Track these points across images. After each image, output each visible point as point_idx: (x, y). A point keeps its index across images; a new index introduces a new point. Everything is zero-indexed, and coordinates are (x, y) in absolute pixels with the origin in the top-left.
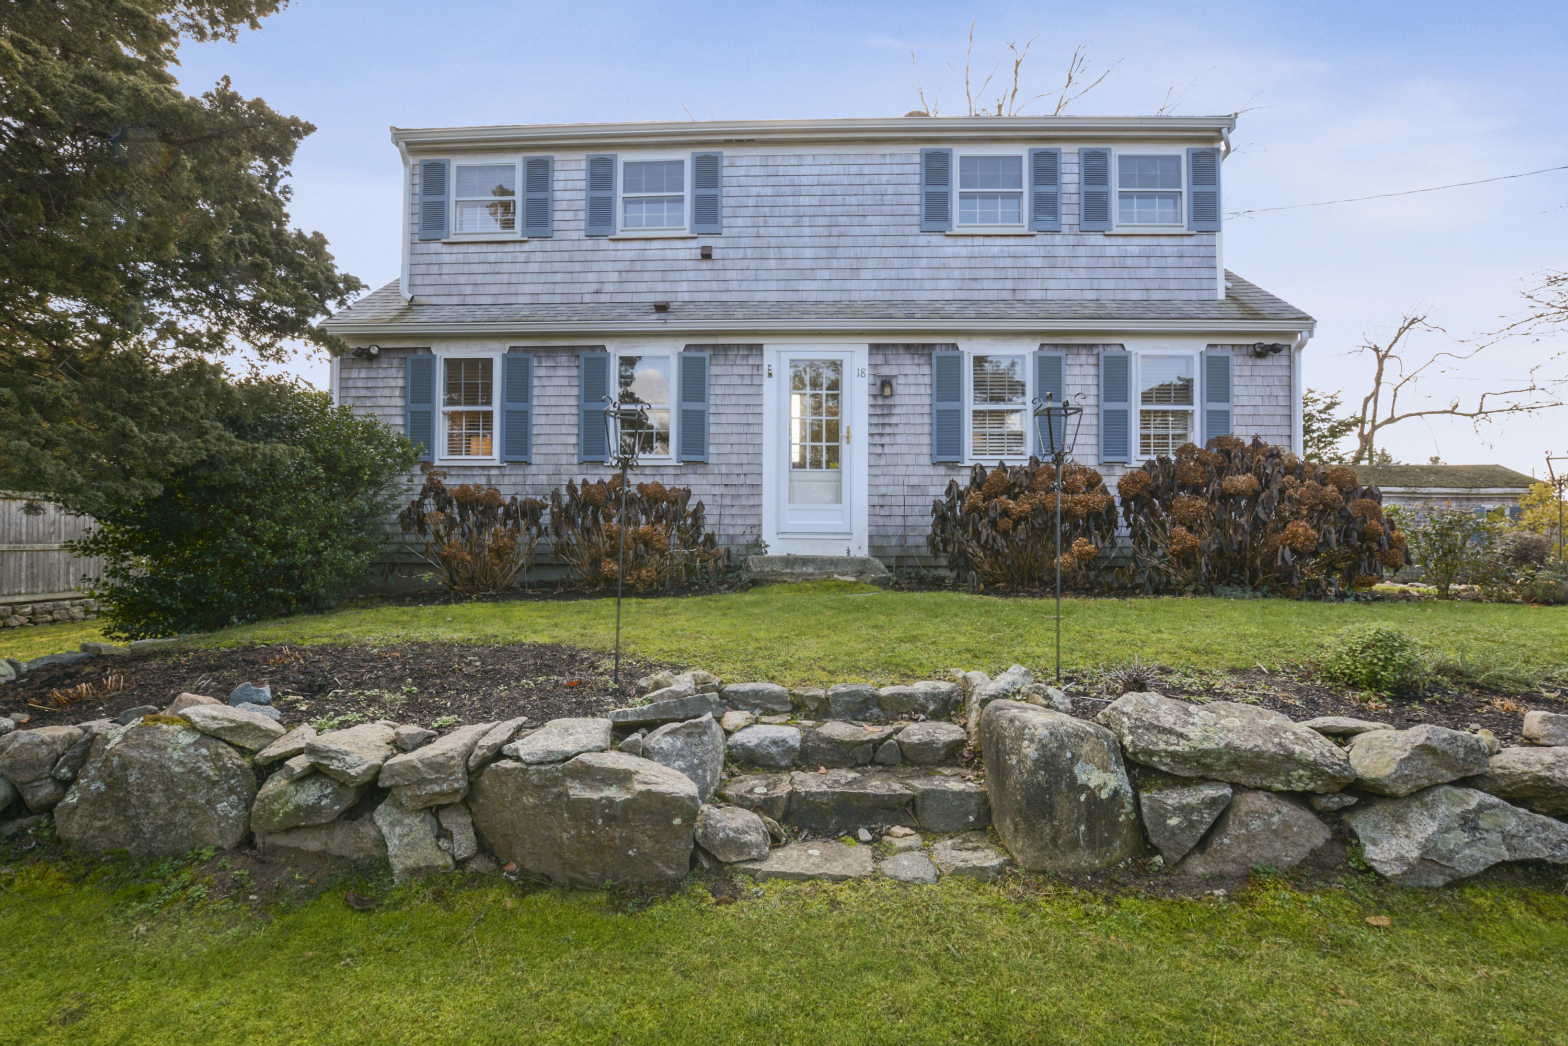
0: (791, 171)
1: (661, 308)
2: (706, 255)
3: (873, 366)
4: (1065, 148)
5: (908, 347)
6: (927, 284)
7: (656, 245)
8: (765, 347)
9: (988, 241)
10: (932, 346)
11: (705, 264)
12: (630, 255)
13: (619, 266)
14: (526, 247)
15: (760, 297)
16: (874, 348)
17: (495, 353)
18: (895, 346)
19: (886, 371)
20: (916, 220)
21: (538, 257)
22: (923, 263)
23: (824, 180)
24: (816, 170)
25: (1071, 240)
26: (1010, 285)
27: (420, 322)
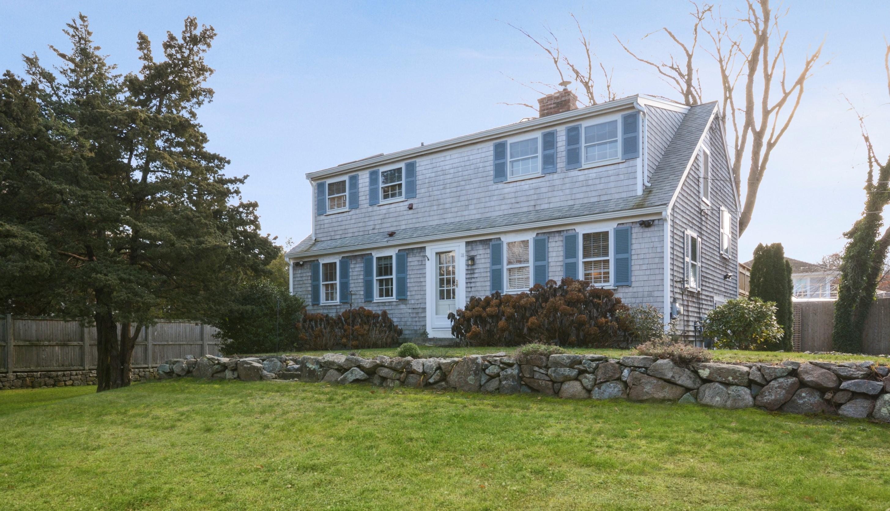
0: (442, 164)
1: (392, 234)
2: (411, 208)
3: (467, 251)
4: (558, 128)
5: (481, 241)
6: (497, 208)
7: (393, 206)
8: (427, 248)
9: (523, 183)
10: (490, 240)
11: (411, 212)
12: (384, 212)
13: (381, 217)
14: (350, 213)
15: (431, 223)
16: (468, 243)
17: (336, 260)
18: (475, 241)
19: (473, 253)
20: (492, 178)
21: (354, 217)
22: (495, 198)
23: (455, 165)
24: (451, 162)
25: (562, 175)
26: (532, 203)
27: (316, 250)
